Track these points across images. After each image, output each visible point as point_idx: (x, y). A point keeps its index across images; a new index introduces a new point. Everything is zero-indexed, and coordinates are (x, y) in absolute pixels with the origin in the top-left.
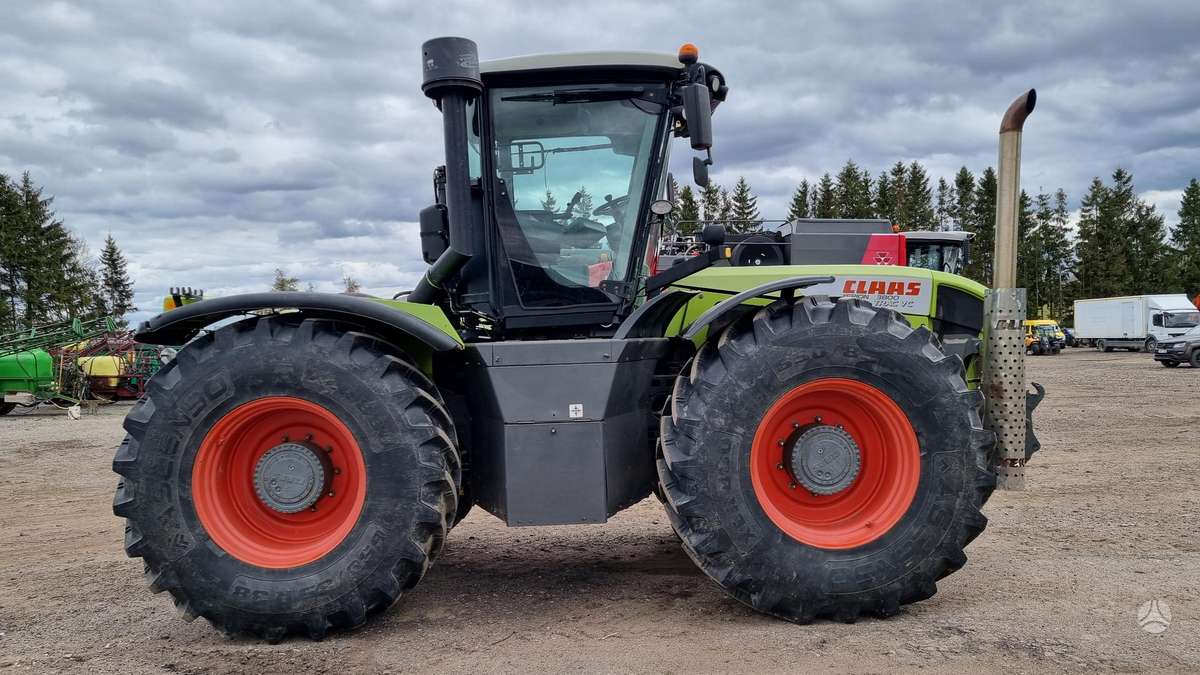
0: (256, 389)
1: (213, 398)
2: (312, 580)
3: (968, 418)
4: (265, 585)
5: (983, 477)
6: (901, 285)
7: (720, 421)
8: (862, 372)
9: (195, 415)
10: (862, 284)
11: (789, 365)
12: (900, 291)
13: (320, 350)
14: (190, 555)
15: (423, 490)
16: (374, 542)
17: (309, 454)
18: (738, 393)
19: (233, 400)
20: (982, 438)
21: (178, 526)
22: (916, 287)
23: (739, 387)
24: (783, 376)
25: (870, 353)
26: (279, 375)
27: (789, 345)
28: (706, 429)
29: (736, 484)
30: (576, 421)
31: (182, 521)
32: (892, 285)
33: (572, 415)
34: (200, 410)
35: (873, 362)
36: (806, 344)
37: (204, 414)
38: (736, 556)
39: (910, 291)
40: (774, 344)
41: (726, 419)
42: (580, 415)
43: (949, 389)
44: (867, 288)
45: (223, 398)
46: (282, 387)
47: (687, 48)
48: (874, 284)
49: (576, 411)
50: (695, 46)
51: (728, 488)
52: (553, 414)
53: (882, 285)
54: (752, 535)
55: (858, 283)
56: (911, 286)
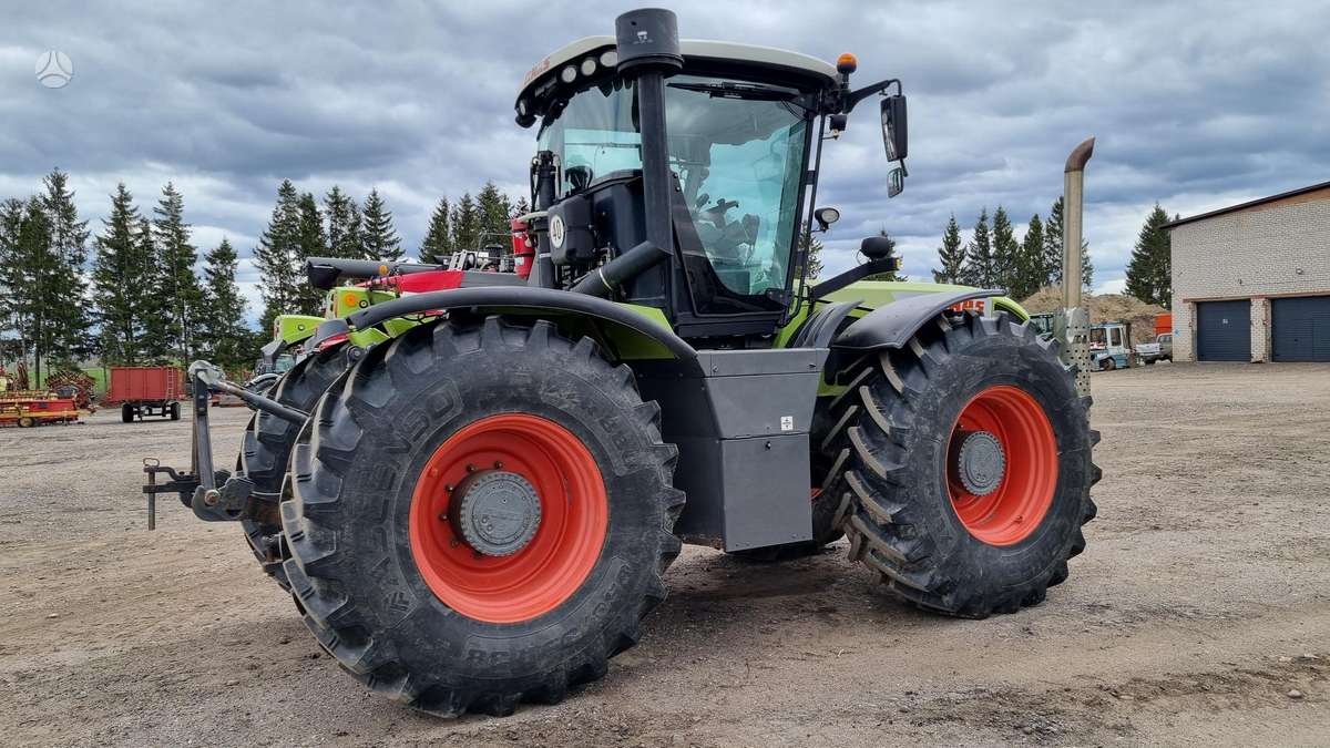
0: (486, 405)
1: (438, 416)
2: (554, 631)
4: (502, 644)
7: (926, 429)
8: (1021, 381)
9: (417, 437)
11: (974, 373)
13: (558, 358)
14: (412, 617)
15: (666, 516)
16: (620, 579)
17: (523, 484)
18: (939, 401)
19: (461, 416)
21: (395, 582)
23: (939, 394)
24: (970, 383)
25: (1027, 362)
26: (515, 387)
27: (974, 355)
28: (914, 436)
30: (786, 434)
31: (400, 574)
33: (784, 428)
34: (421, 433)
35: (1028, 371)
36: (984, 353)
37: (426, 437)
38: (940, 559)
39: (978, 308)
40: (962, 353)
41: (930, 426)
42: (791, 428)
45: (449, 417)
46: (516, 401)
47: (847, 57)
49: (787, 424)
50: (854, 56)
51: (932, 493)
52: (765, 428)
54: (951, 538)
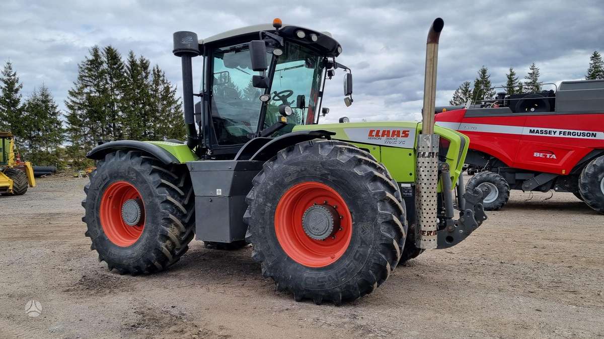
1: (104, 180)
2: (129, 252)
3: (377, 206)
4: (118, 252)
5: (384, 238)
6: (399, 132)
7: (261, 200)
8: (323, 178)
9: (100, 186)
10: (378, 132)
11: (290, 174)
12: (398, 136)
13: (132, 163)
14: (98, 238)
15: (162, 221)
16: (147, 240)
17: (136, 204)
18: (268, 187)
19: (109, 181)
20: (384, 217)
21: (95, 227)
22: (407, 133)
23: (269, 184)
24: (287, 180)
25: (326, 169)
26: (121, 173)
27: (290, 165)
28: (255, 203)
29: (268, 231)
30: (219, 196)
31: (97, 225)
32: (394, 132)
33: (218, 194)
34: (101, 185)
35: (329, 174)
36: (297, 164)
37: (102, 186)
38: (267, 264)
39: (404, 135)
40: (284, 164)
41: (263, 199)
42: (220, 194)
43: (366, 190)
44: (380, 134)
45: (107, 181)
46: (122, 177)
48: (384, 132)
49: (219, 192)
51: (263, 232)
52: (210, 193)
53: (389, 132)
54: (273, 255)
55: (376, 131)
56: (404, 132)
